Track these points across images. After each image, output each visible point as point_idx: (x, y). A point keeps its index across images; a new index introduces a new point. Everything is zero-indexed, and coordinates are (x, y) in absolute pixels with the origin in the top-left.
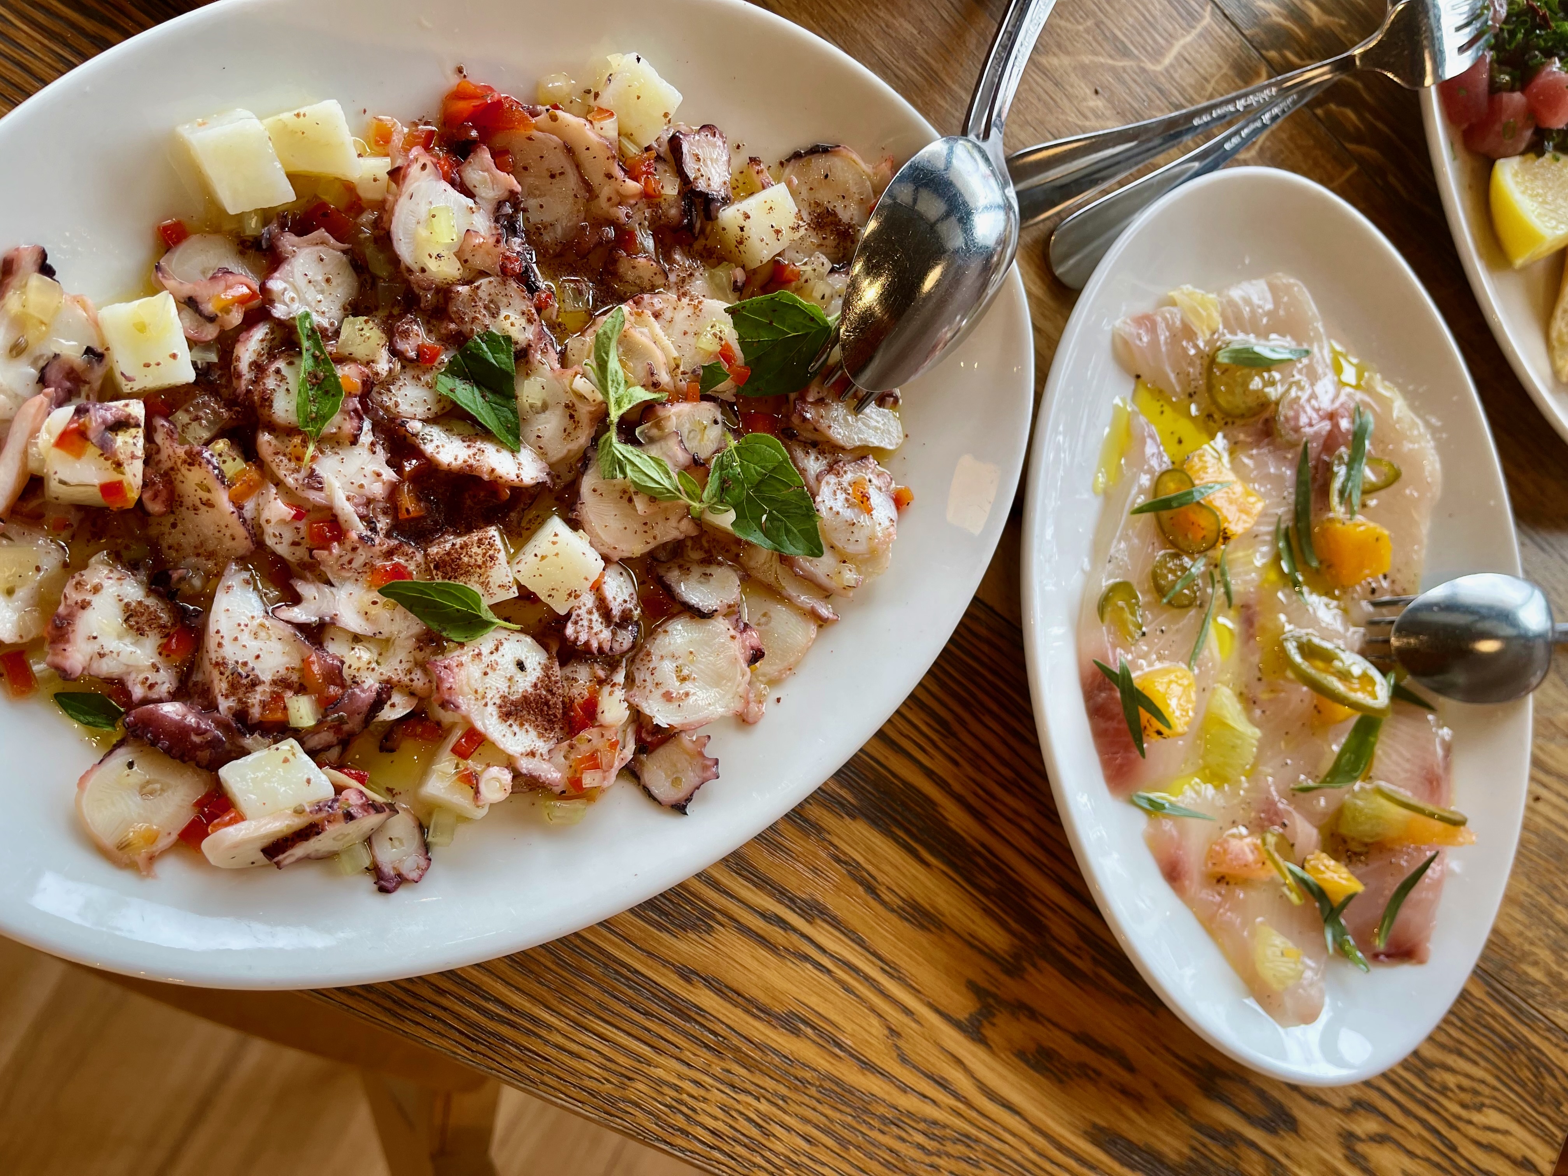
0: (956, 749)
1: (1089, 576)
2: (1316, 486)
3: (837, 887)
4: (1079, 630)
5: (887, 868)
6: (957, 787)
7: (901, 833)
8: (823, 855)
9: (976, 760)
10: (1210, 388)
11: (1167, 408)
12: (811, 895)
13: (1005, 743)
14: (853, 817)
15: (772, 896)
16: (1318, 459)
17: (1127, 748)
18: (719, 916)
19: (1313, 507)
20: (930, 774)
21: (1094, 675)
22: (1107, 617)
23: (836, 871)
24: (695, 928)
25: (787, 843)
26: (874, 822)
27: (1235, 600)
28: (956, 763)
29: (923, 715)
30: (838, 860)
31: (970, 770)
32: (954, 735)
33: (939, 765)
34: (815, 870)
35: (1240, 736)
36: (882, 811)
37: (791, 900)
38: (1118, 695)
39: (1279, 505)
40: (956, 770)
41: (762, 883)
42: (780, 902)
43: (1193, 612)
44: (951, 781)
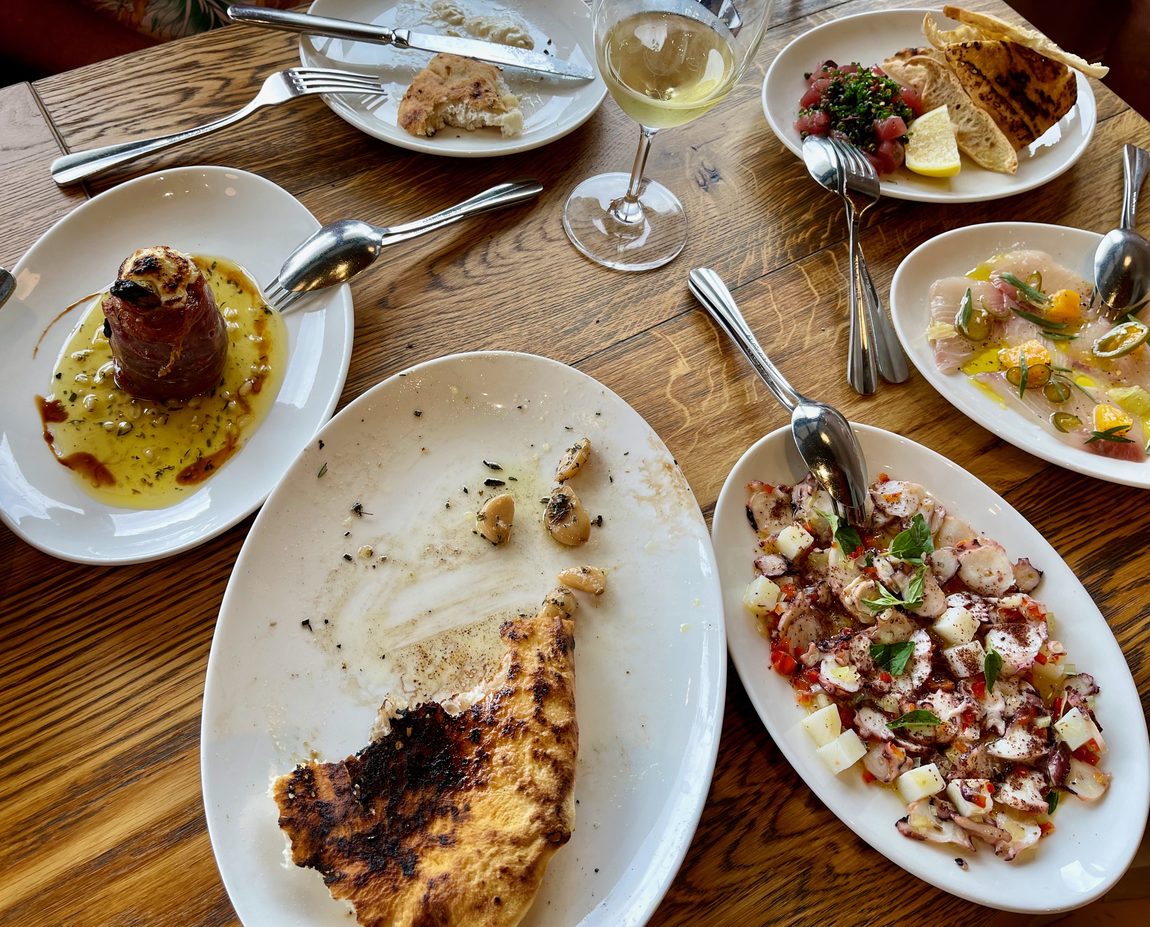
0: (1096, 518)
1: (1043, 428)
2: (1029, 310)
3: (1141, 595)
4: (1067, 443)
5: (1139, 571)
6: (1113, 525)
7: (1126, 558)
8: (1125, 594)
9: (1102, 512)
10: (973, 340)
11: (976, 362)
12: (1141, 607)
13: (1099, 496)
14: (1113, 574)
15: (1137, 622)
16: (1018, 305)
17: (1127, 447)
18: (1139, 647)
19: (1037, 315)
20: (1103, 534)
21: (1090, 446)
22: (1067, 430)
23: (1135, 592)
24: (1140, 659)
25: (1116, 606)
26: (1118, 567)
27: (1069, 368)
28: (1102, 521)
29: (1077, 525)
30: (1130, 589)
31: (1107, 516)
32: (1090, 515)
33: (1101, 528)
34: (1131, 600)
35: (1135, 395)
36: (1115, 560)
37: (1141, 616)
38: (1103, 440)
39: (1033, 331)
40: (1104, 523)
41: (1130, 623)
42: (1140, 620)
43: (1072, 391)
44: (1109, 527)
